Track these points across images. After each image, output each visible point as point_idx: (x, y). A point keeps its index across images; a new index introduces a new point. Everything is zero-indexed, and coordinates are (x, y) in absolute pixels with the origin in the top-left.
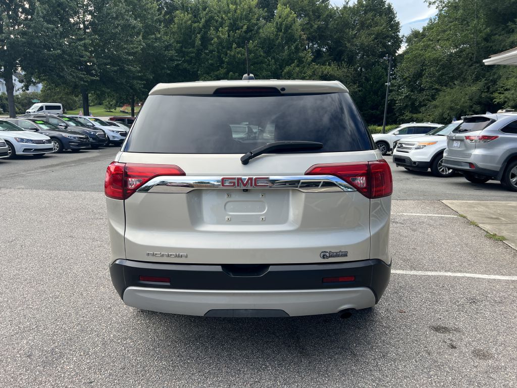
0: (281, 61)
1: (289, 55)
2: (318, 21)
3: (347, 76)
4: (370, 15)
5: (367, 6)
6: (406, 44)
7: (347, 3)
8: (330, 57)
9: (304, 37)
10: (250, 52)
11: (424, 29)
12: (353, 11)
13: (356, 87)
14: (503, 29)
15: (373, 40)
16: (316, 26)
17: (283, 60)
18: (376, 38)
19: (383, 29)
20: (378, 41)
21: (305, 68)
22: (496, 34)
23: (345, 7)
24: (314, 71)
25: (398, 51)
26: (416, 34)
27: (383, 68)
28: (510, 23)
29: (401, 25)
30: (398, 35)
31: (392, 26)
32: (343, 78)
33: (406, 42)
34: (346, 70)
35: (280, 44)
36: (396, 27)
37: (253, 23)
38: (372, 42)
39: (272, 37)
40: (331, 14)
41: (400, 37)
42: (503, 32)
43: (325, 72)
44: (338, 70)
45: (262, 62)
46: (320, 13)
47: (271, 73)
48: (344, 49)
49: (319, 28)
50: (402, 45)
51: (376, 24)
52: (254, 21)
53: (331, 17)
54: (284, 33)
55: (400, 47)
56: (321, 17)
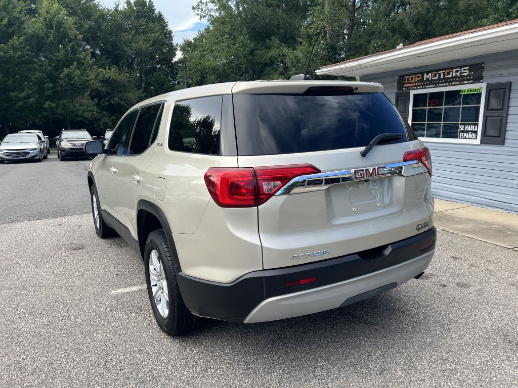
0: (56, 62)
1: (66, 55)
2: (89, 21)
3: (130, 81)
4: (143, 21)
5: (138, 12)
6: (182, 53)
7: (118, 6)
8: (108, 61)
9: (80, 37)
10: (14, 48)
11: (195, 39)
12: (125, 15)
13: (141, 92)
14: (262, 45)
15: (151, 46)
16: (87, 26)
17: (59, 61)
18: (153, 45)
19: (159, 36)
20: (155, 48)
21: (87, 71)
22: (257, 49)
23: (116, 10)
24: (97, 75)
25: (174, 59)
26: (188, 44)
27: (164, 74)
28: (267, 41)
29: (173, 34)
30: (172, 43)
31: (165, 34)
32: (126, 83)
33: (181, 50)
34: (128, 75)
35: (52, 43)
36: (168, 35)
37: (14, 17)
38: (150, 48)
39: (41, 34)
40: (103, 16)
41: (175, 45)
42: (262, 48)
43: (107, 76)
44: (119, 74)
45: (30, 62)
46: (89, 12)
47: (46, 74)
48: (122, 53)
49: (90, 28)
50: (176, 53)
51: (152, 31)
52: (16, 14)
53: (103, 18)
54: (56, 31)
55: (175, 55)
56: (93, 17)
